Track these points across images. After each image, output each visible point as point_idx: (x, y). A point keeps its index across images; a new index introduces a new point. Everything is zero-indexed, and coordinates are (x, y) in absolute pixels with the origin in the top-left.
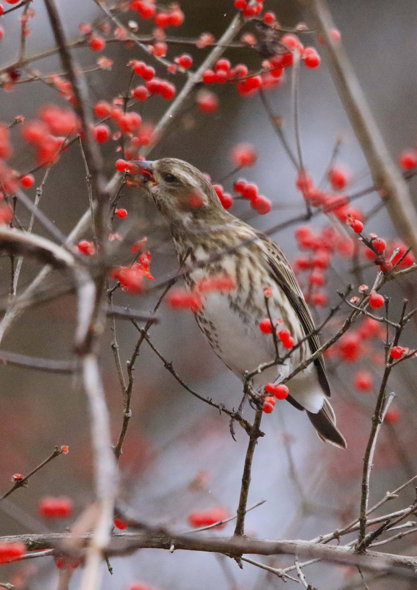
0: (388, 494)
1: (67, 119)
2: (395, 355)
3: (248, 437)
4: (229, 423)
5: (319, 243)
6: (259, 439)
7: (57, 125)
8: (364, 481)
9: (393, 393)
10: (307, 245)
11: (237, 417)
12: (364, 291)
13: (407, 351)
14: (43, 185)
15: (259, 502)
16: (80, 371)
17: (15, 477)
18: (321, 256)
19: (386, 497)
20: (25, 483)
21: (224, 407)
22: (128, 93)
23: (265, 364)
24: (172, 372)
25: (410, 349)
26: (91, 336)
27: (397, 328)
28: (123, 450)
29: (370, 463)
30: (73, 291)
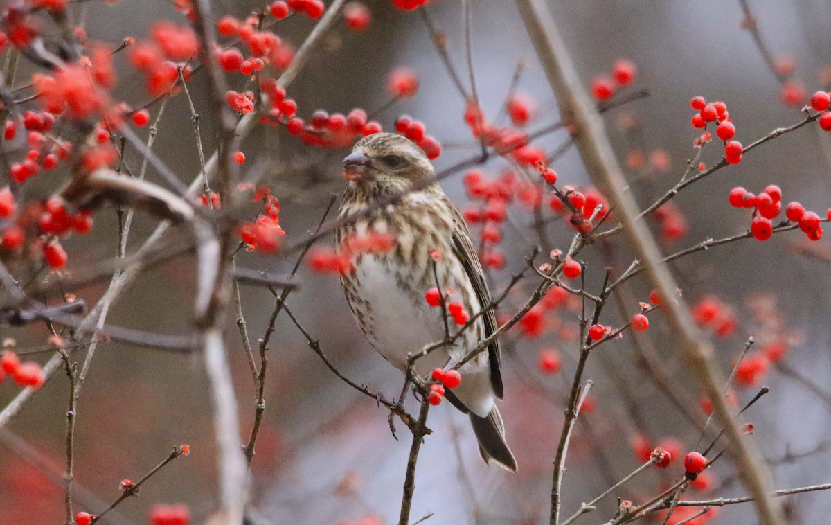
0: (584, 506)
1: (185, 39)
2: (595, 335)
3: (412, 435)
4: (388, 418)
5: (492, 190)
6: (426, 437)
7: (172, 46)
8: (554, 489)
9: (590, 380)
10: (477, 193)
11: (398, 410)
12: (557, 257)
13: (609, 331)
14: (158, 123)
15: (425, 515)
16: (201, 349)
17: (124, 484)
18: (495, 206)
19: (581, 509)
20: (137, 492)
21: (382, 397)
22: (263, 9)
23: (432, 344)
24: (319, 353)
25: (612, 328)
26: (214, 305)
27: (598, 302)
28: (255, 451)
29: (562, 467)
30: (193, 251)
